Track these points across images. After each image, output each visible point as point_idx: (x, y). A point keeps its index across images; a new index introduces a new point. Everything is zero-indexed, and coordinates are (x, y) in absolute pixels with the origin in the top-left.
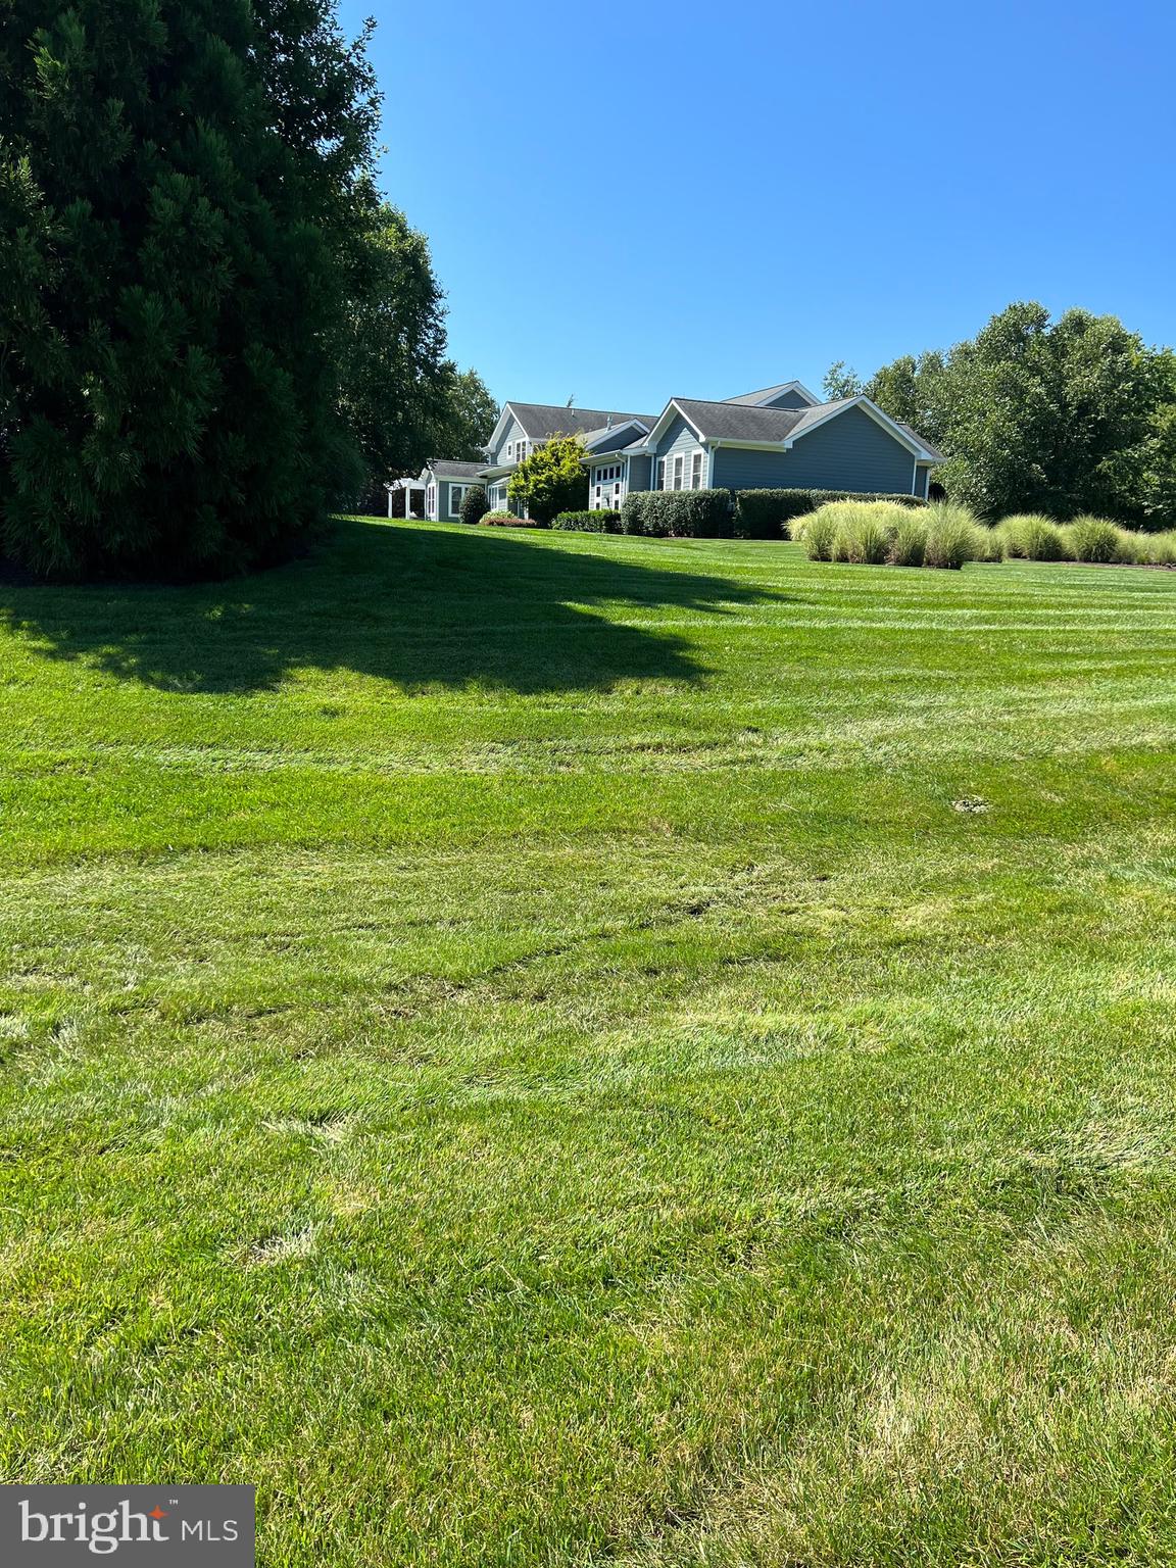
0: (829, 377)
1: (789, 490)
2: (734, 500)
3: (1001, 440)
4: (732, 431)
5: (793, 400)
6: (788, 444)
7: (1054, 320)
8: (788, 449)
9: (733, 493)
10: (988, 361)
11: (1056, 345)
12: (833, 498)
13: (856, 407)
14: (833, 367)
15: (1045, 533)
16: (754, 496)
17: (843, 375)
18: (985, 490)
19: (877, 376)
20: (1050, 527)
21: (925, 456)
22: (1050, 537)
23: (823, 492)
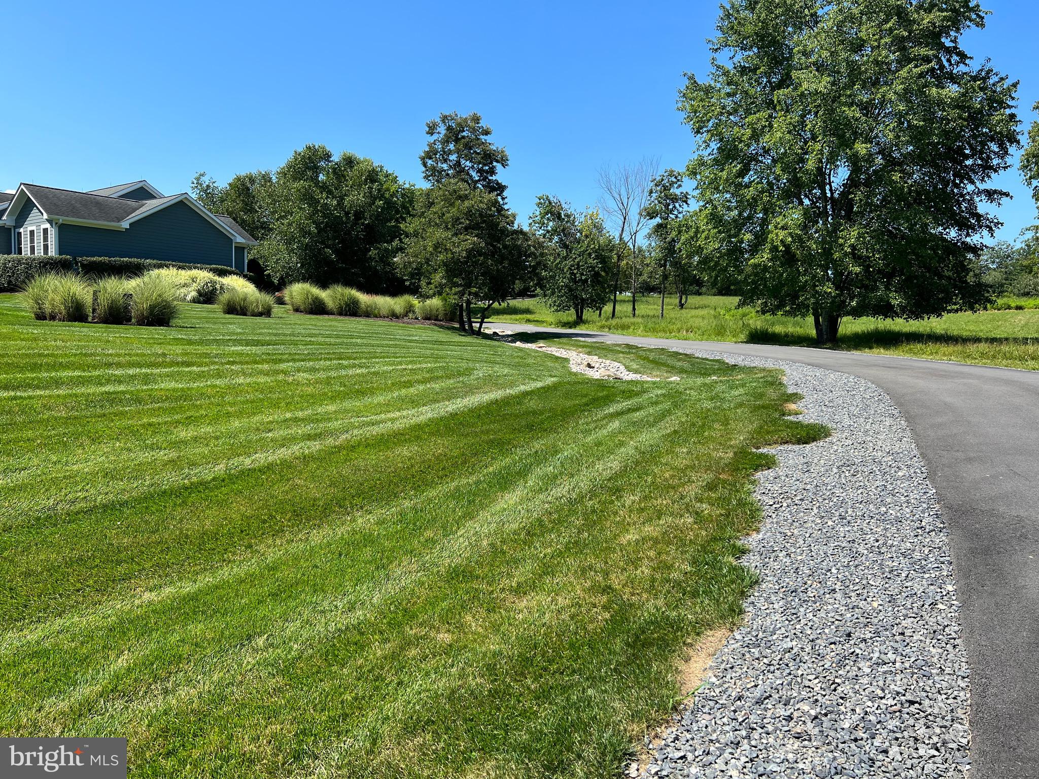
0: (195, 182)
1: (125, 259)
2: (77, 265)
3: (304, 232)
4: (74, 212)
5: (142, 193)
6: (125, 225)
7: (336, 158)
8: (126, 229)
9: (75, 259)
10: (295, 179)
11: (338, 173)
12: (160, 266)
13: (181, 201)
14: (197, 175)
15: (313, 295)
16: (94, 262)
17: (206, 180)
18: (299, 265)
19: (230, 185)
20: (316, 291)
21: (239, 239)
22: (316, 298)
23: (155, 261)
